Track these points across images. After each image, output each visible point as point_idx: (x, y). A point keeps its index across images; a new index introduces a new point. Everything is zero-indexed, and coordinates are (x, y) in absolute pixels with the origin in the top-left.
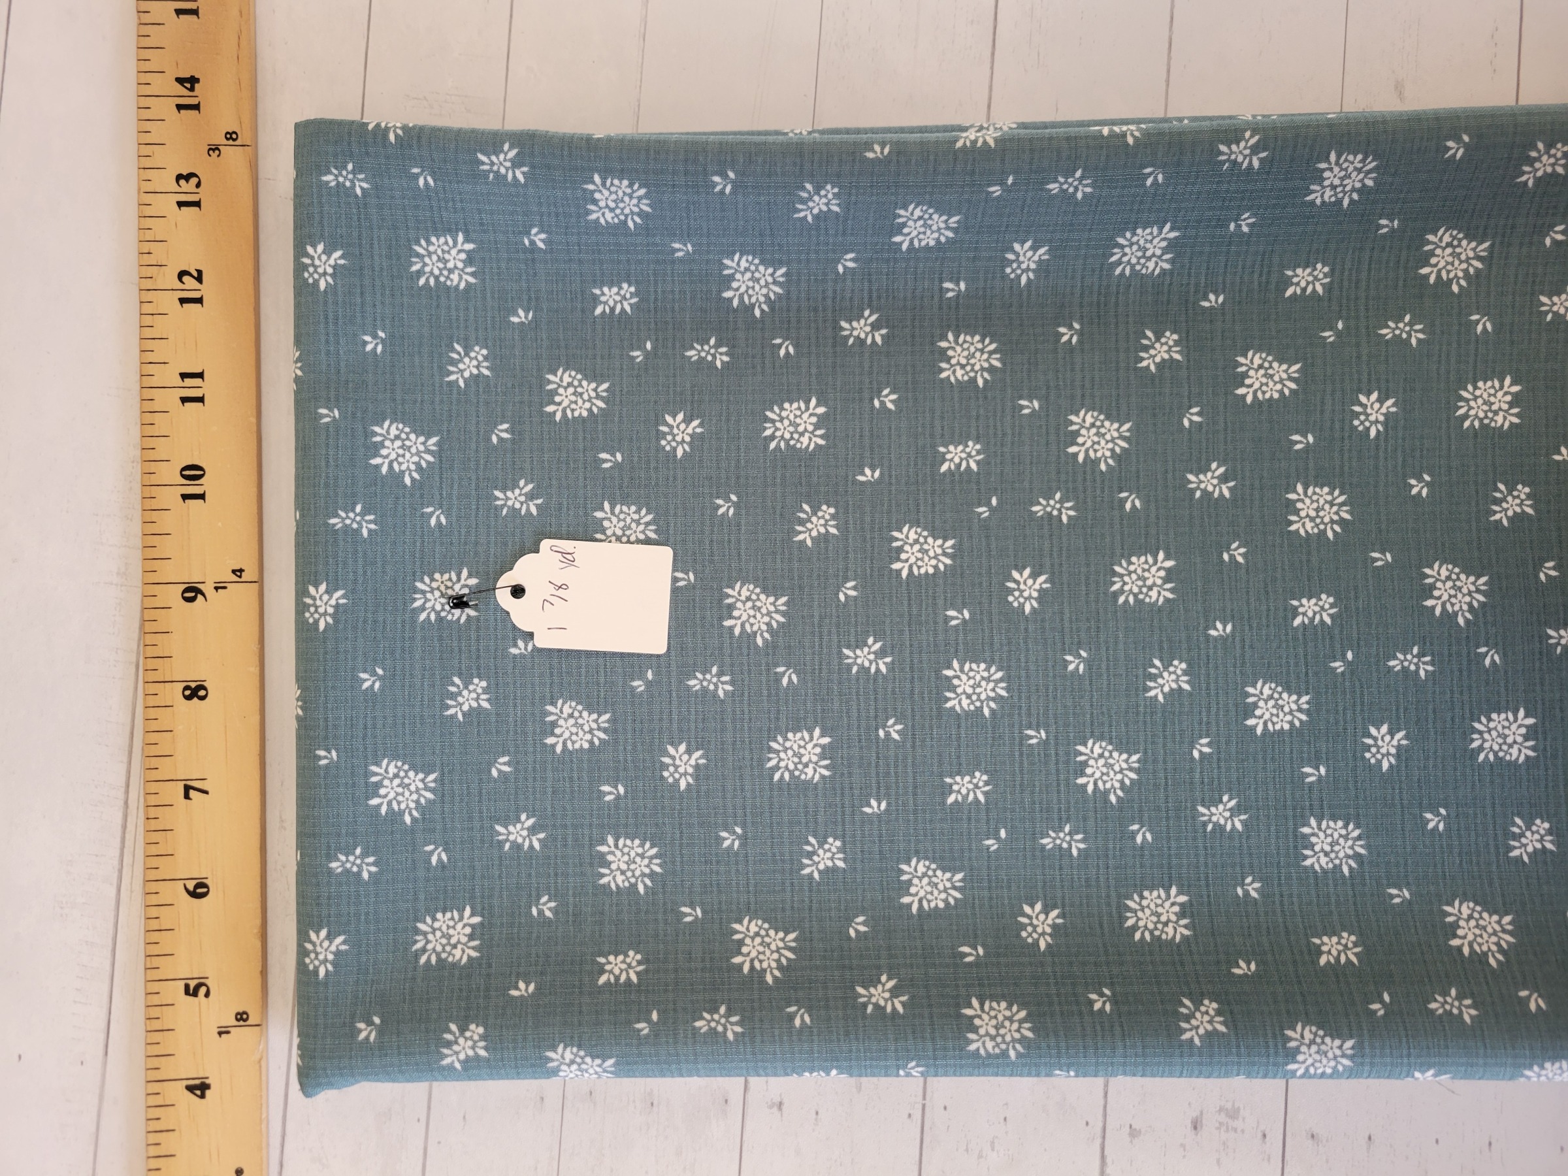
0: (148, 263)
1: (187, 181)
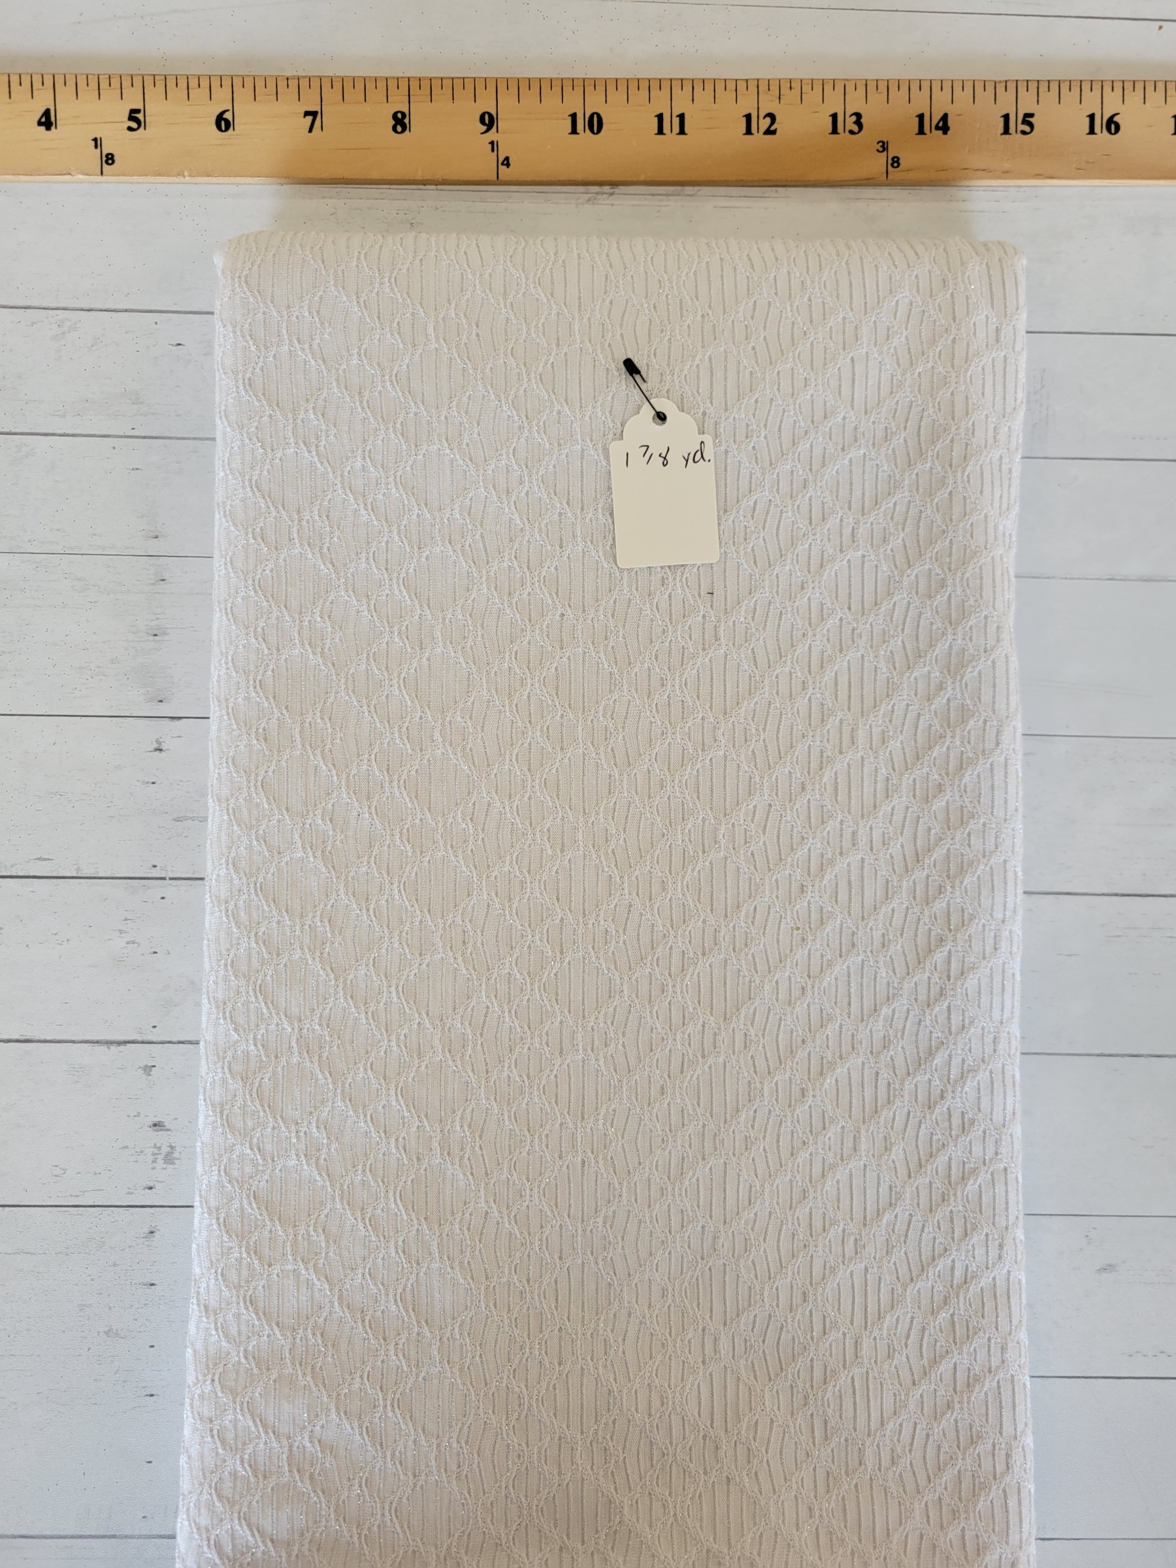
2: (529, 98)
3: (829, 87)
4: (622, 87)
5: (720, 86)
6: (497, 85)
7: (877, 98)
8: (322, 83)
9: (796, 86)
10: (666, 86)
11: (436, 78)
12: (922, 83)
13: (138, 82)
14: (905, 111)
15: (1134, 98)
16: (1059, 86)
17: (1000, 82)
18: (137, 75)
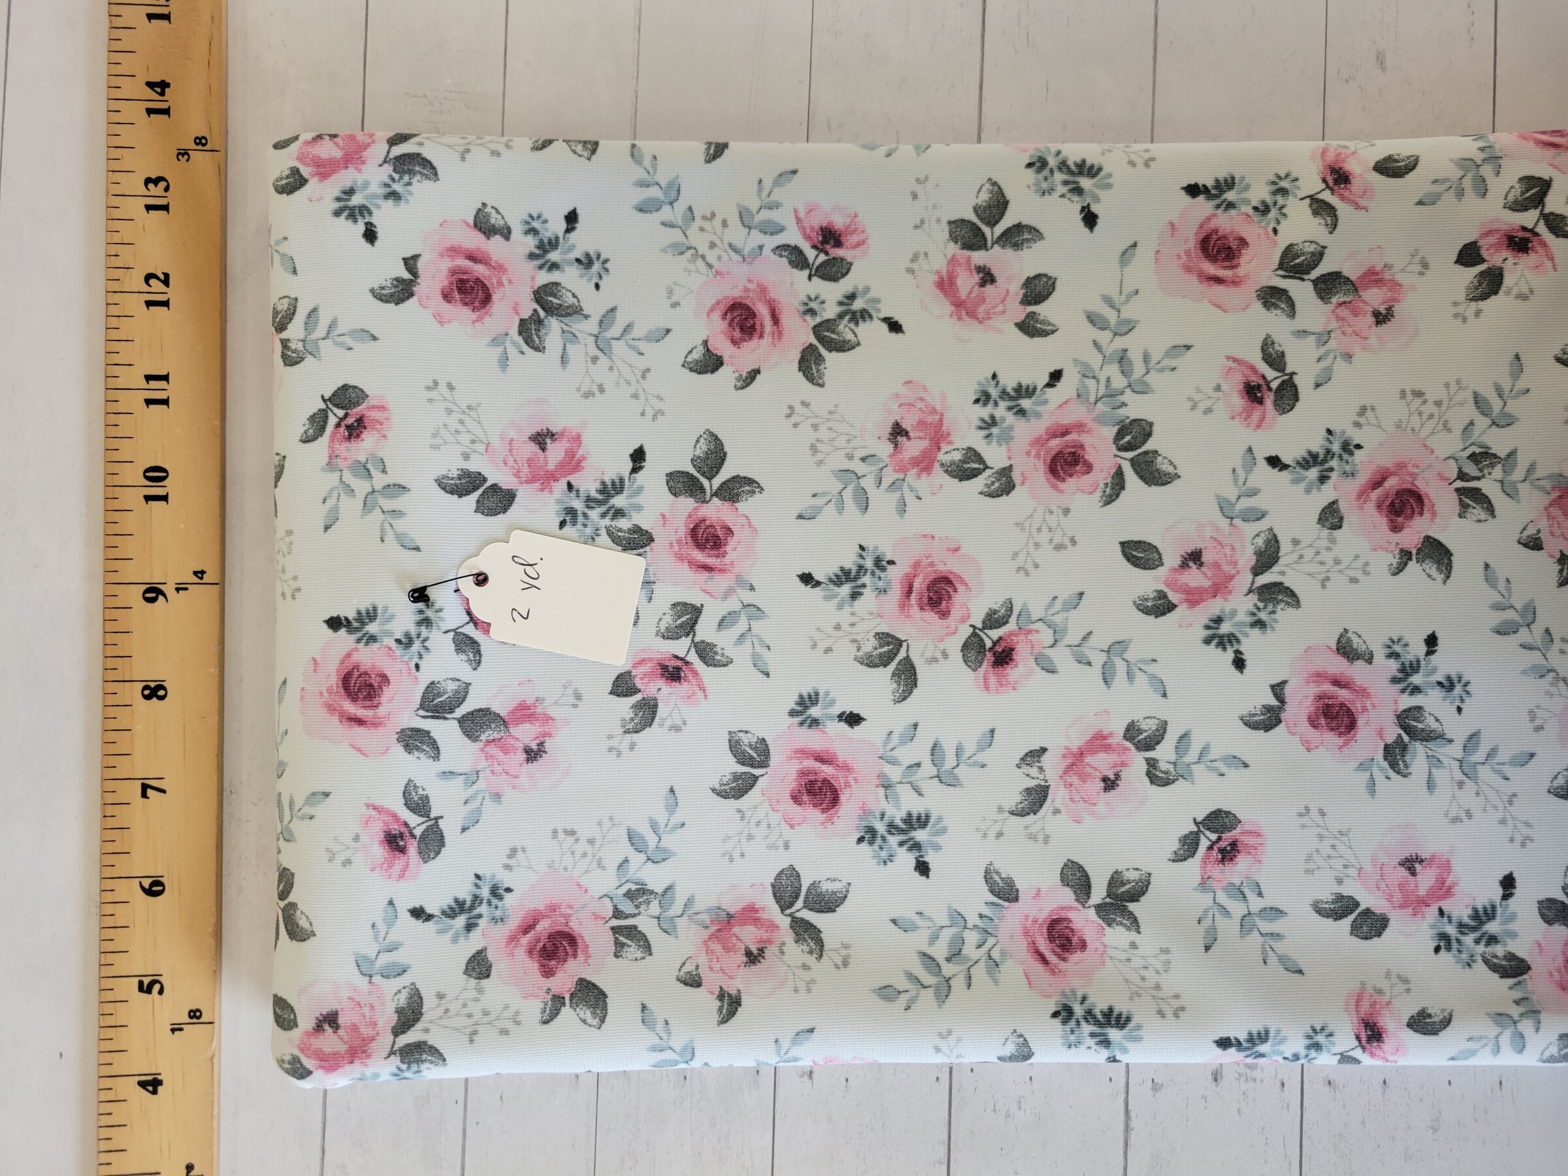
0: (115, 266)
1: (156, 186)
2: (128, 547)
3: (116, 214)
4: (115, 443)
5: (114, 335)
6: (112, 583)
7: (128, 160)
8: (110, 778)
9: (113, 249)
10: (113, 395)
11: (104, 651)
12: (111, 109)
13: (108, 983)
14: (142, 130)
17: (111, 22)
18: (100, 984)
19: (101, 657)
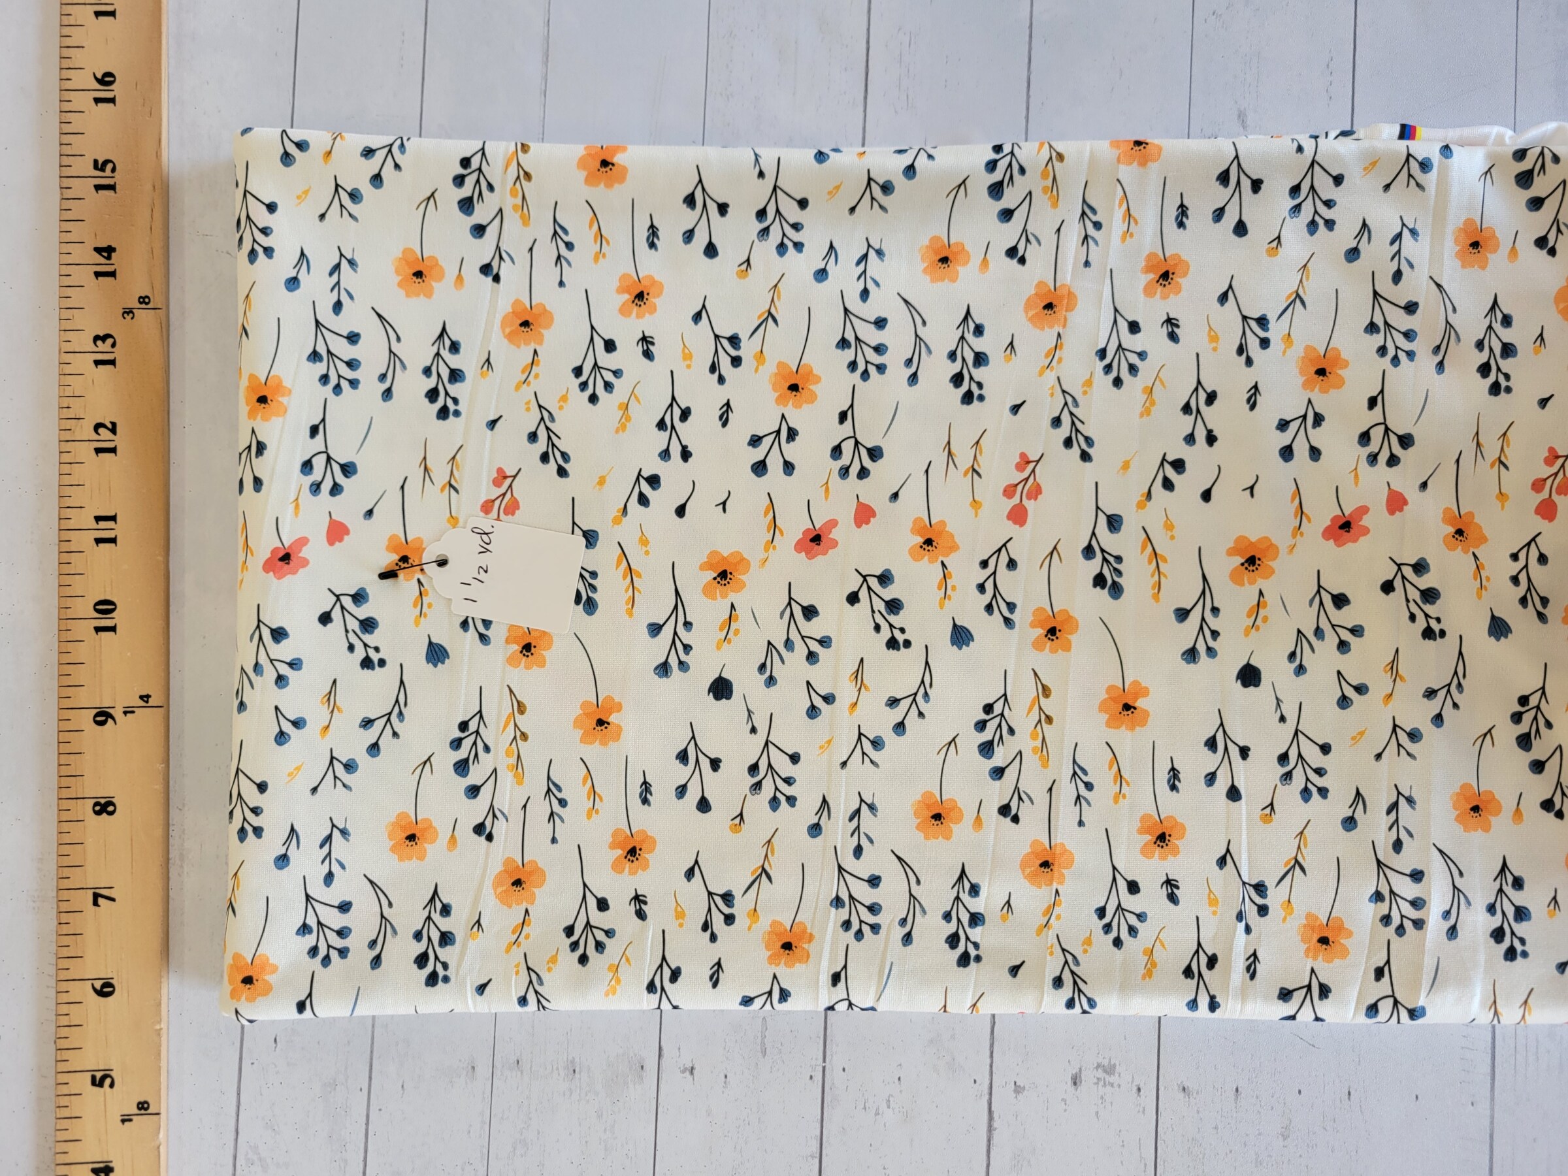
2: (80, 675)
3: (68, 369)
4: (67, 580)
5: (67, 480)
6: (66, 708)
7: (78, 319)
8: (64, 888)
9: (65, 403)
10: (66, 535)
11: (59, 771)
12: (63, 273)
13: (63, 1078)
14: (92, 292)
15: (78, 58)
16: (66, 134)
17: (62, 194)
18: (56, 1079)
19: (56, 777)
